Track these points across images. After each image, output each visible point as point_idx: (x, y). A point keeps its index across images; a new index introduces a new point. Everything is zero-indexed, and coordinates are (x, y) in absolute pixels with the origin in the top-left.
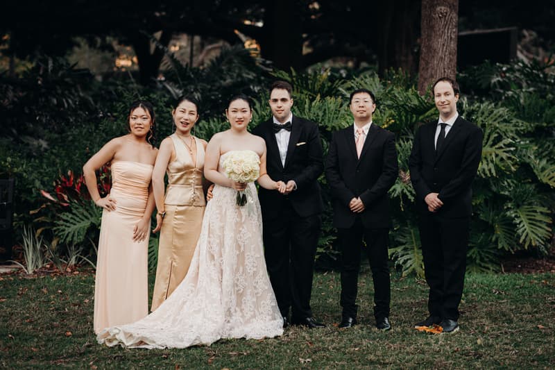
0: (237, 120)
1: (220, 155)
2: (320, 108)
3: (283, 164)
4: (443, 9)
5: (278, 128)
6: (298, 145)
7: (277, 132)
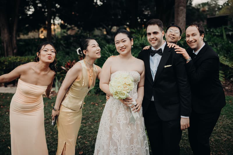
0: (120, 48)
1: (111, 74)
2: (145, 40)
3: (154, 79)
4: (182, 8)
5: (153, 53)
6: (165, 67)
7: (152, 56)
